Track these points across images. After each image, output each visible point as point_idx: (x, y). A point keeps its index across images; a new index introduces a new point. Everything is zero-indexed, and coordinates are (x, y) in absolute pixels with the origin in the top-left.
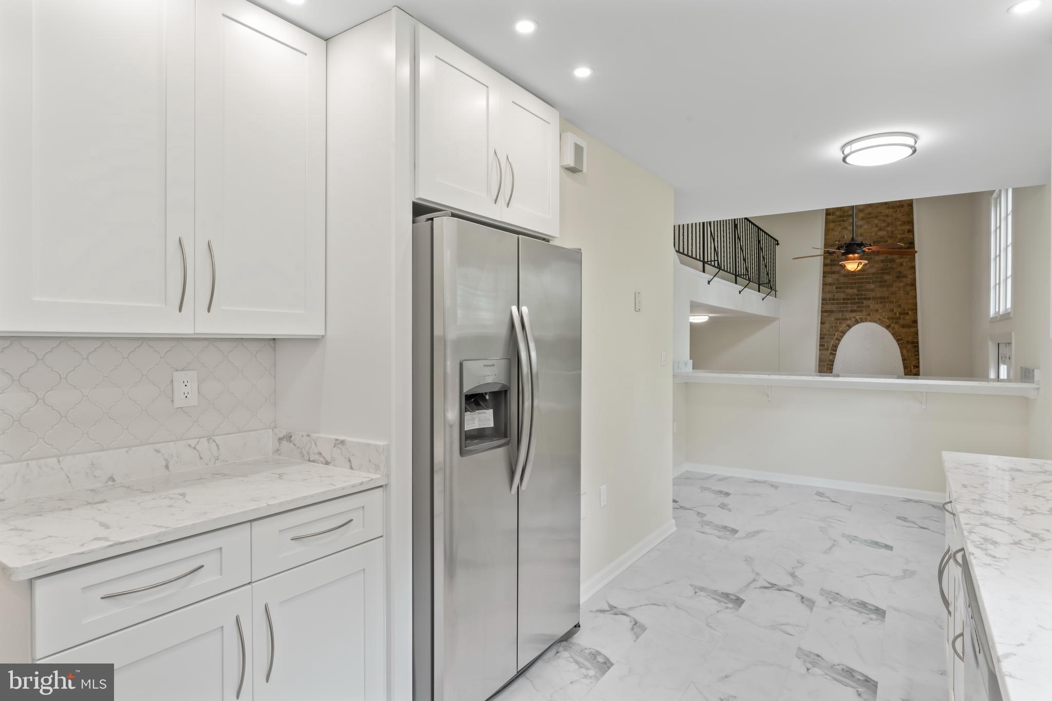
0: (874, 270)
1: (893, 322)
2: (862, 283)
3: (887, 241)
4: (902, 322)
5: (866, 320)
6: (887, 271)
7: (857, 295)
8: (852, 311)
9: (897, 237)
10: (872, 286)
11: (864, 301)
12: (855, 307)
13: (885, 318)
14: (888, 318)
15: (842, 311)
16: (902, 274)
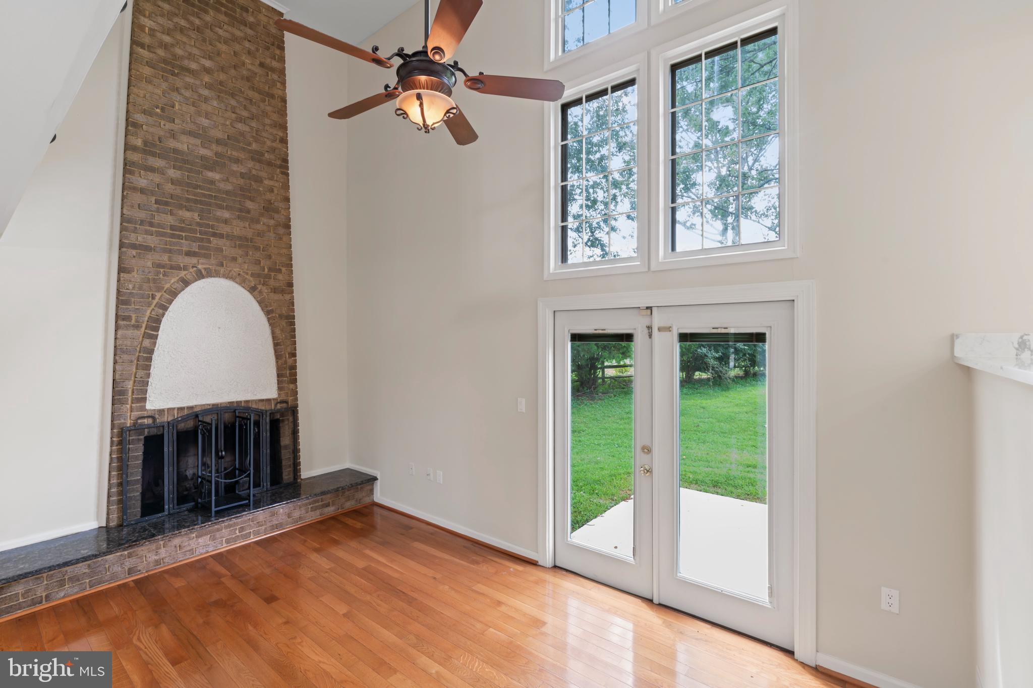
0: (229, 187)
1: (260, 281)
2: (210, 204)
3: (250, 144)
4: (272, 282)
5: (217, 274)
6: (250, 195)
7: (198, 224)
8: (189, 254)
9: (264, 143)
10: (226, 215)
11: (212, 239)
12: (195, 247)
13: (247, 274)
14: (252, 275)
15: (170, 251)
16: (272, 206)
